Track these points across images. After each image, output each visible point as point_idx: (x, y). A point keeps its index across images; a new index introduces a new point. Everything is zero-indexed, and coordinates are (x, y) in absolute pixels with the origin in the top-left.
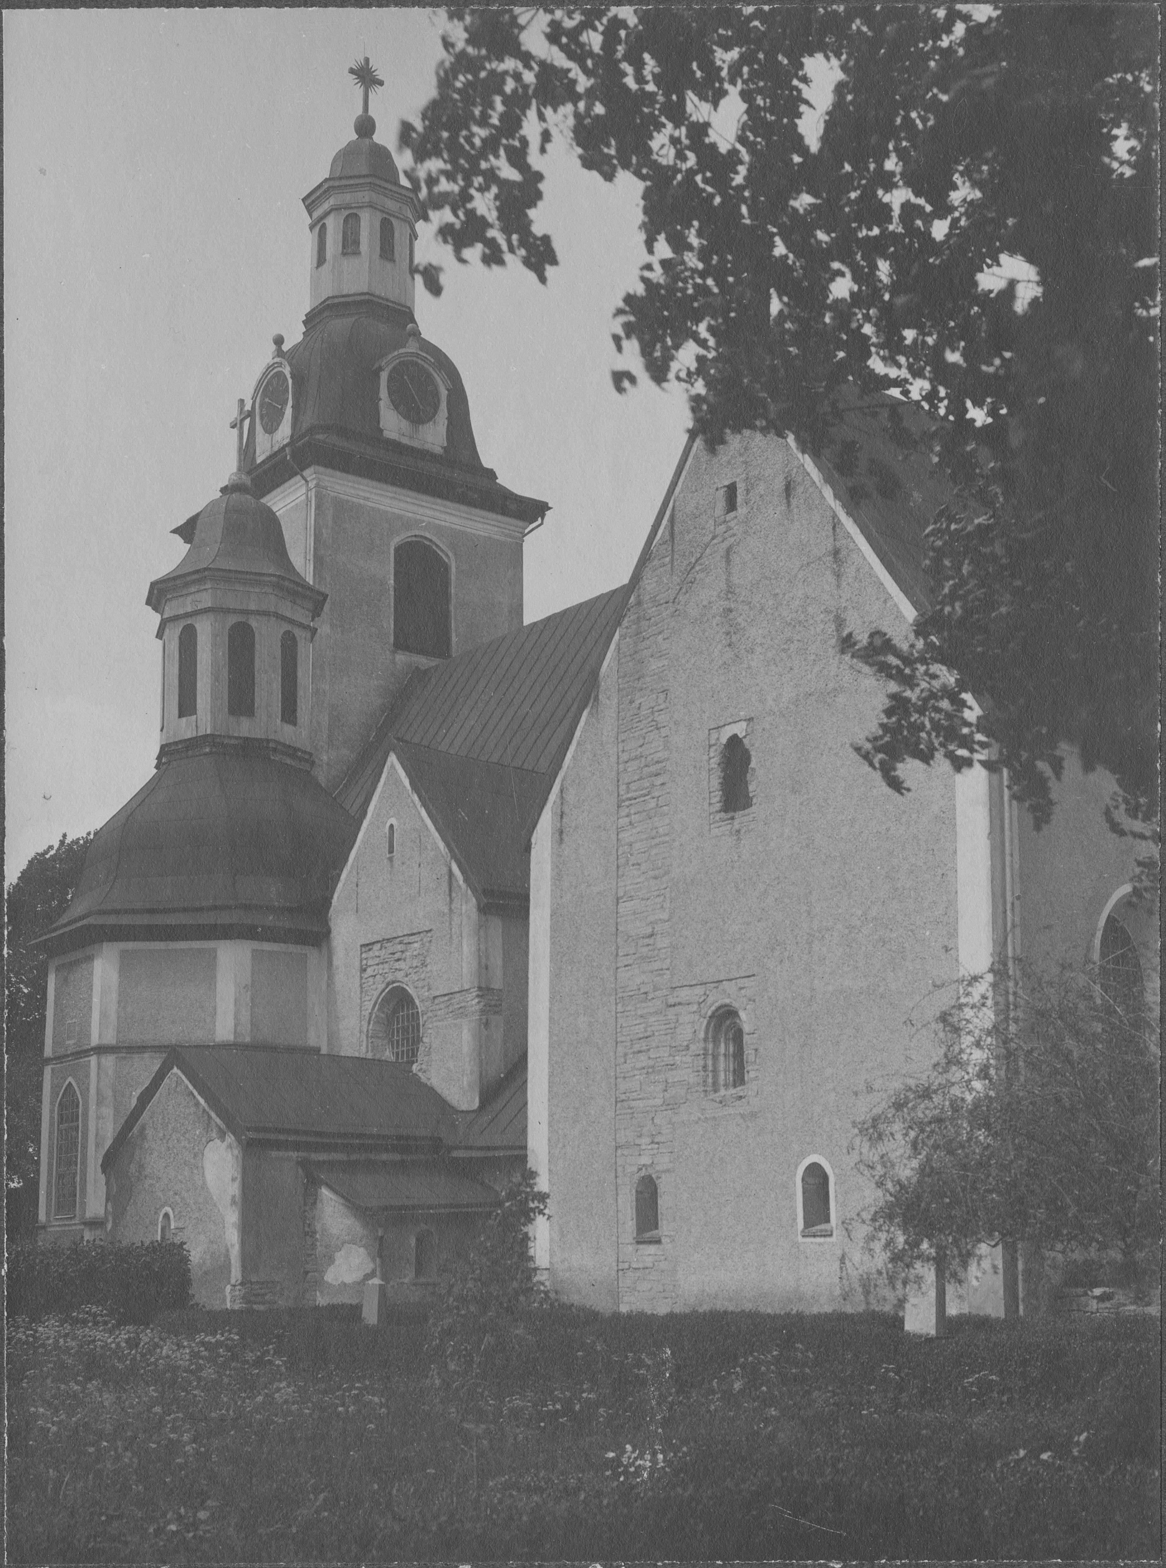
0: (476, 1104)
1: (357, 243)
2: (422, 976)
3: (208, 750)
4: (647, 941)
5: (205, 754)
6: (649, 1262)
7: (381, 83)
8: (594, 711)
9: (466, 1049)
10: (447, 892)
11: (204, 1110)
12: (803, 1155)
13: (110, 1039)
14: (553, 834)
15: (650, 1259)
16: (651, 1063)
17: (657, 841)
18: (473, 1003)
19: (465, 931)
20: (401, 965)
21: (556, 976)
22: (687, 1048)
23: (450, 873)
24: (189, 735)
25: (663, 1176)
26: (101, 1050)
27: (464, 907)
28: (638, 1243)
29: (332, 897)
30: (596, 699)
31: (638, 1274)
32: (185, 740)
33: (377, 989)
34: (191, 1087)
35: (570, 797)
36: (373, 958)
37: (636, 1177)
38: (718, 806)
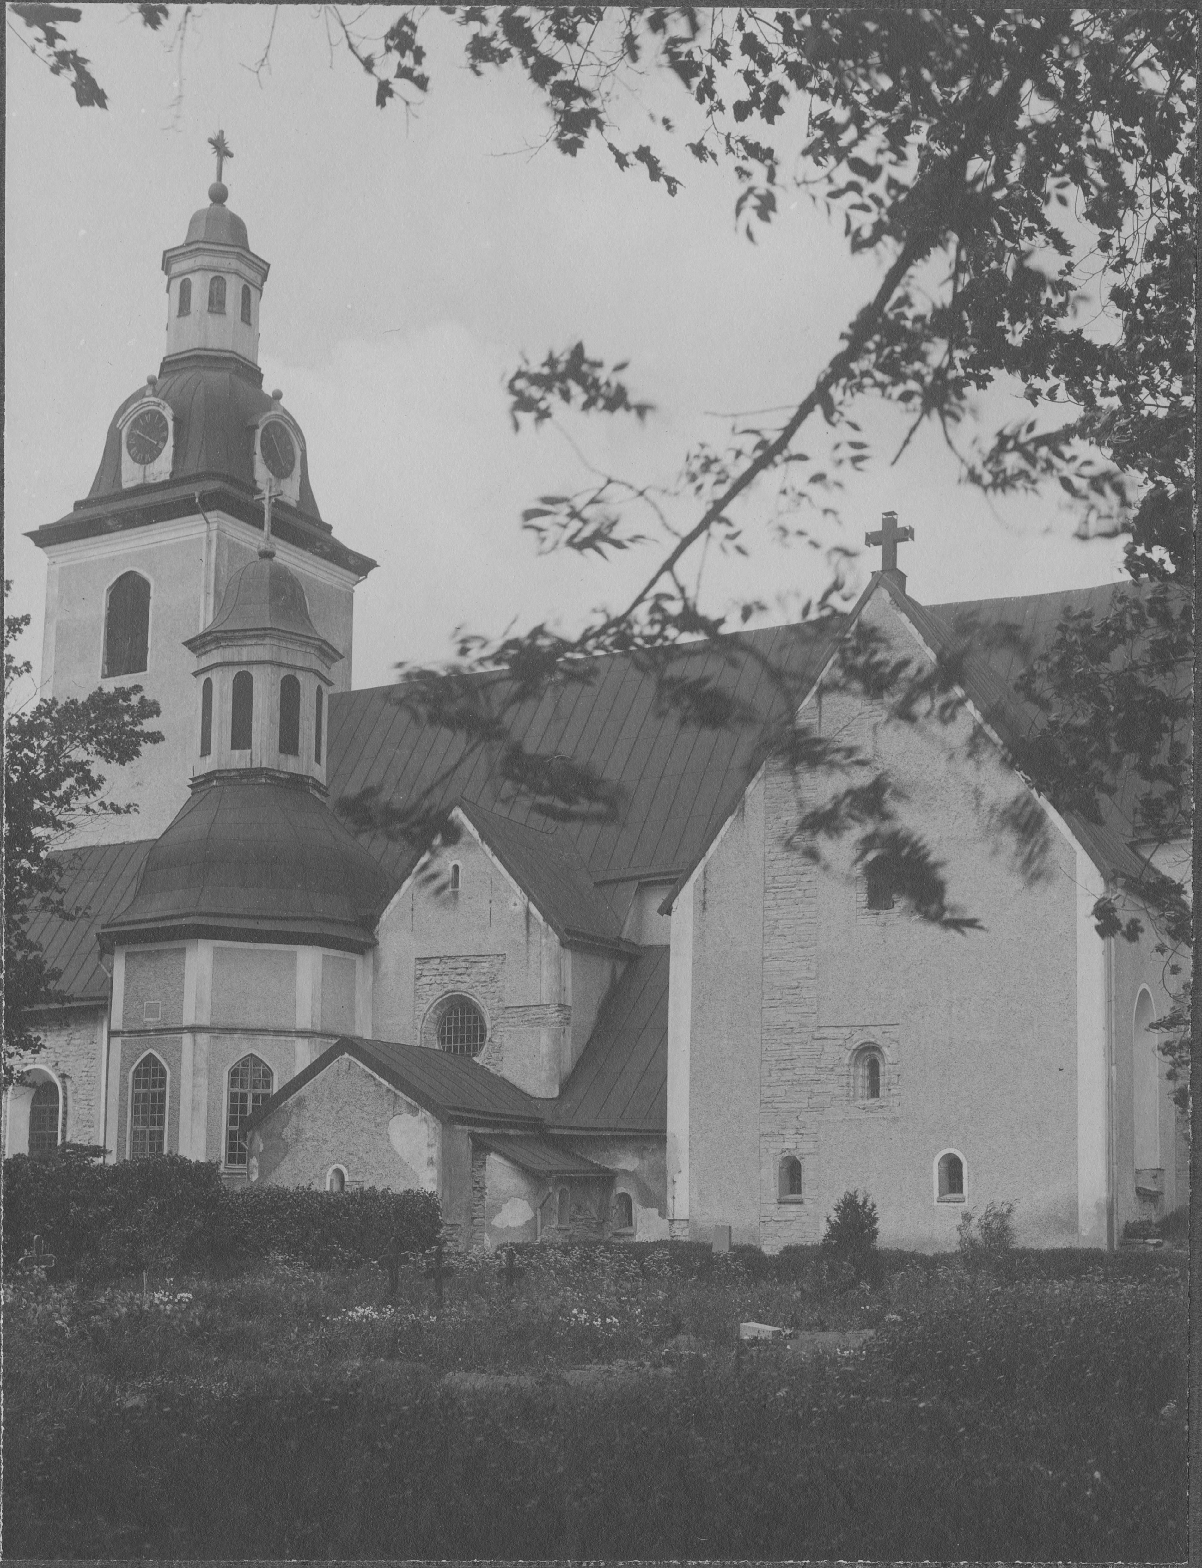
0: (556, 1093)
1: (222, 304)
2: (492, 990)
3: (263, 781)
4: (792, 991)
5: (261, 784)
6: (791, 1216)
7: (231, 156)
8: (740, 818)
9: (544, 1050)
10: (524, 925)
11: (389, 1090)
12: (938, 1148)
13: (205, 1021)
14: (695, 904)
15: (794, 1214)
16: (796, 1077)
17: (802, 921)
18: (553, 1015)
19: (545, 959)
20: (465, 978)
21: (698, 1008)
22: (832, 1069)
23: (528, 912)
24: (242, 765)
25: (807, 1158)
26: (194, 1030)
27: (544, 941)
28: (780, 1203)
29: (380, 916)
30: (742, 810)
31: (778, 1225)
32: (238, 770)
33: (433, 995)
34: (370, 1071)
35: (714, 879)
36: (429, 970)
37: (779, 1158)
38: (864, 904)
